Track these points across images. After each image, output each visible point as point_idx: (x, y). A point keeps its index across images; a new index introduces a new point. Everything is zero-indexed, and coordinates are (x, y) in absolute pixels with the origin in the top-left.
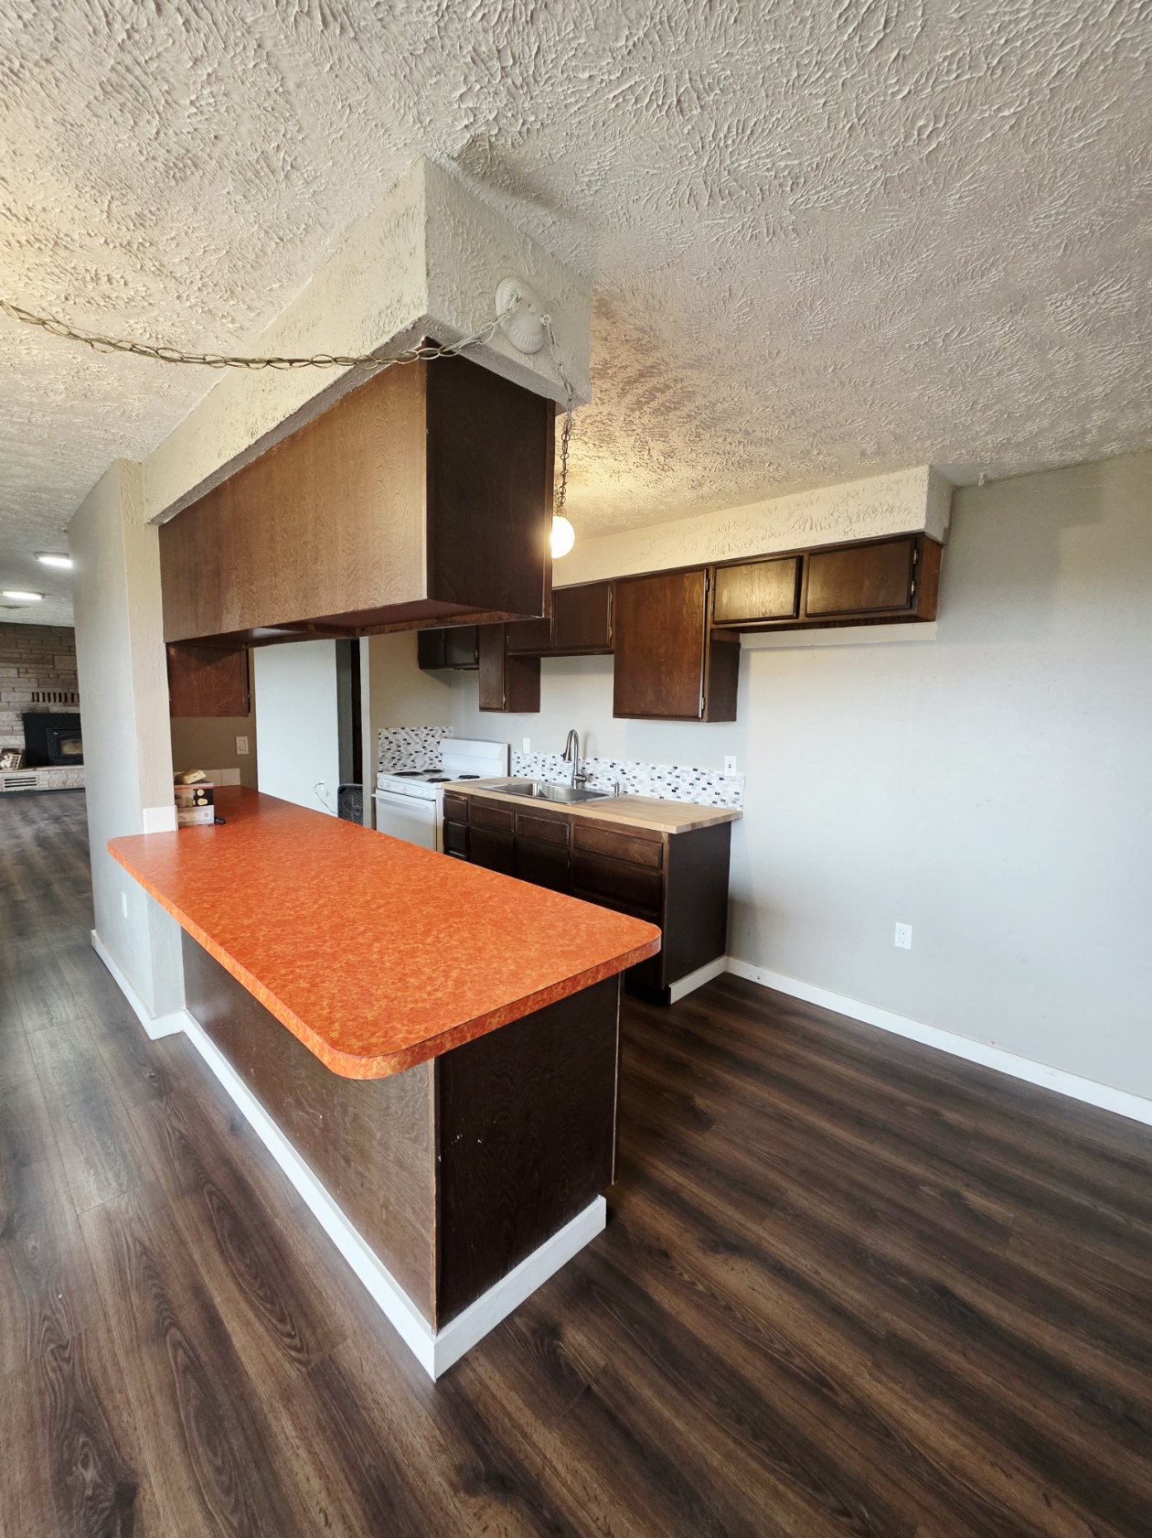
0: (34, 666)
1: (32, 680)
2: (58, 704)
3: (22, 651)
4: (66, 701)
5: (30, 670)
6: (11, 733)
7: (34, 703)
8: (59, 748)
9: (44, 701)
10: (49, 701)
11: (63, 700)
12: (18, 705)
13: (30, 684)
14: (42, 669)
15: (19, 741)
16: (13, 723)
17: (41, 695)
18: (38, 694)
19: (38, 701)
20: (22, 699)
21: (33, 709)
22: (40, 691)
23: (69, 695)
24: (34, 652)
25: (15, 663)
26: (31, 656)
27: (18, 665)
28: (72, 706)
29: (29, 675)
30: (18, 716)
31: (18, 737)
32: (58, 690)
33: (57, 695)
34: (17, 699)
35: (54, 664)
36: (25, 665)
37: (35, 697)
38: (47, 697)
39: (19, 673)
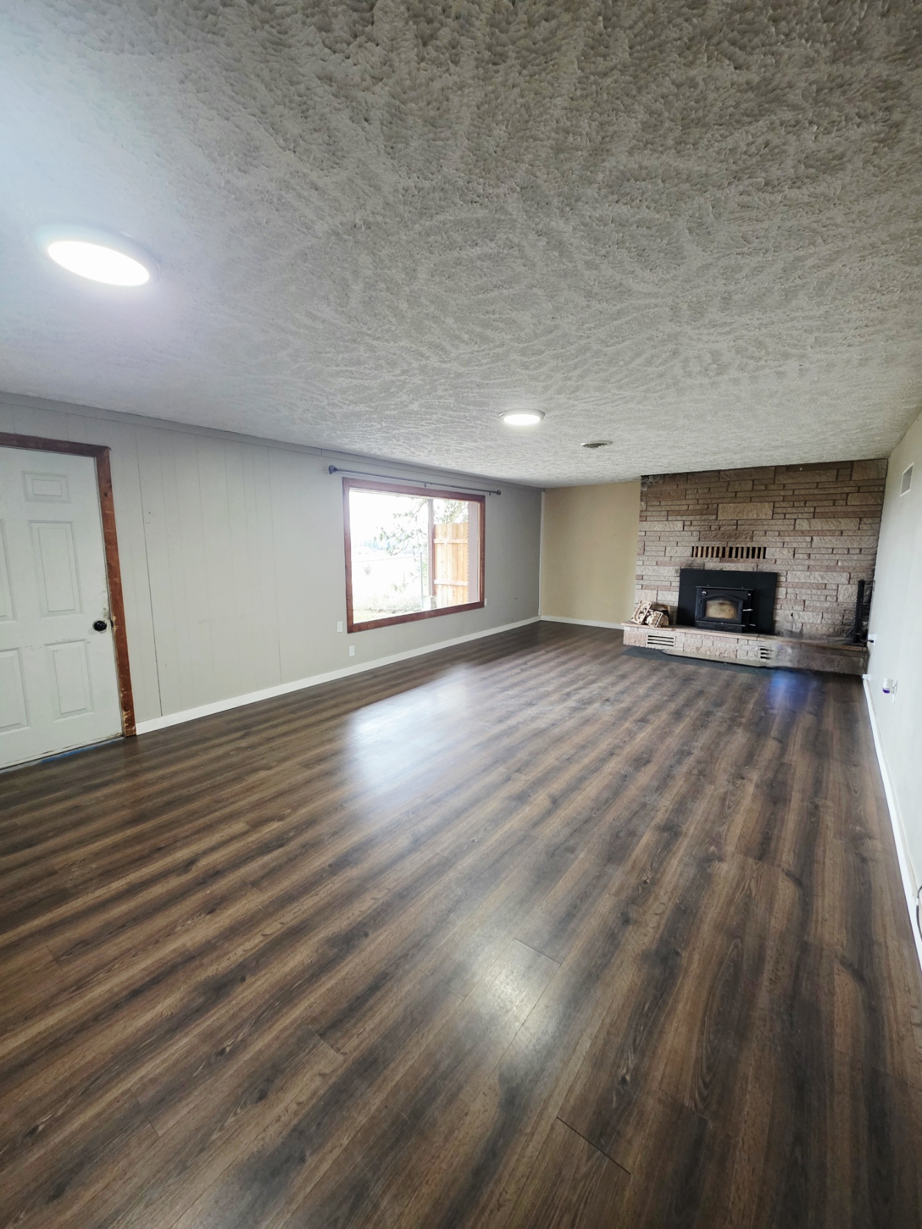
0: (698, 517)
1: (695, 534)
2: (715, 559)
3: (689, 502)
4: (723, 556)
5: (694, 523)
6: (669, 589)
7: (693, 559)
8: (705, 609)
9: (702, 556)
10: (707, 556)
11: (720, 555)
12: (678, 559)
13: (692, 538)
14: (705, 520)
15: (672, 599)
16: (671, 579)
17: (700, 549)
18: (697, 548)
19: (697, 556)
20: (681, 554)
21: (690, 565)
22: (700, 544)
23: (727, 550)
24: (701, 502)
25: (682, 516)
26: (698, 507)
27: (684, 518)
28: (728, 562)
29: (692, 528)
30: (676, 572)
31: (674, 593)
32: (716, 544)
33: (715, 549)
34: (678, 554)
35: (717, 514)
36: (691, 518)
37: (694, 550)
38: (706, 552)
39: (684, 526)
